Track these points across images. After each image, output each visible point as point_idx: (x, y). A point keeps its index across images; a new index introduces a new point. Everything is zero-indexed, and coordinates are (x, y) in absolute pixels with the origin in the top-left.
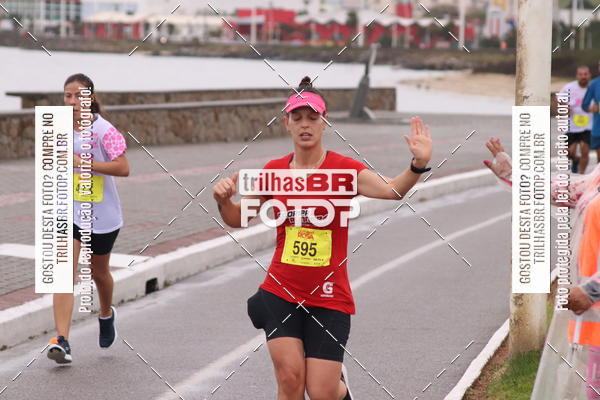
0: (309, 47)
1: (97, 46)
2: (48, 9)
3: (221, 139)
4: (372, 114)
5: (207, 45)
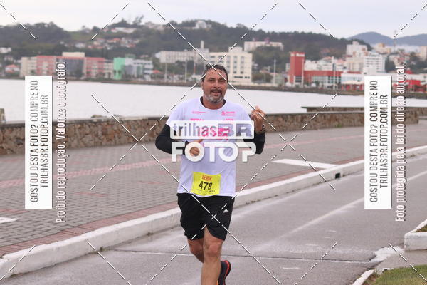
0: (425, 94)
2: (329, 79)
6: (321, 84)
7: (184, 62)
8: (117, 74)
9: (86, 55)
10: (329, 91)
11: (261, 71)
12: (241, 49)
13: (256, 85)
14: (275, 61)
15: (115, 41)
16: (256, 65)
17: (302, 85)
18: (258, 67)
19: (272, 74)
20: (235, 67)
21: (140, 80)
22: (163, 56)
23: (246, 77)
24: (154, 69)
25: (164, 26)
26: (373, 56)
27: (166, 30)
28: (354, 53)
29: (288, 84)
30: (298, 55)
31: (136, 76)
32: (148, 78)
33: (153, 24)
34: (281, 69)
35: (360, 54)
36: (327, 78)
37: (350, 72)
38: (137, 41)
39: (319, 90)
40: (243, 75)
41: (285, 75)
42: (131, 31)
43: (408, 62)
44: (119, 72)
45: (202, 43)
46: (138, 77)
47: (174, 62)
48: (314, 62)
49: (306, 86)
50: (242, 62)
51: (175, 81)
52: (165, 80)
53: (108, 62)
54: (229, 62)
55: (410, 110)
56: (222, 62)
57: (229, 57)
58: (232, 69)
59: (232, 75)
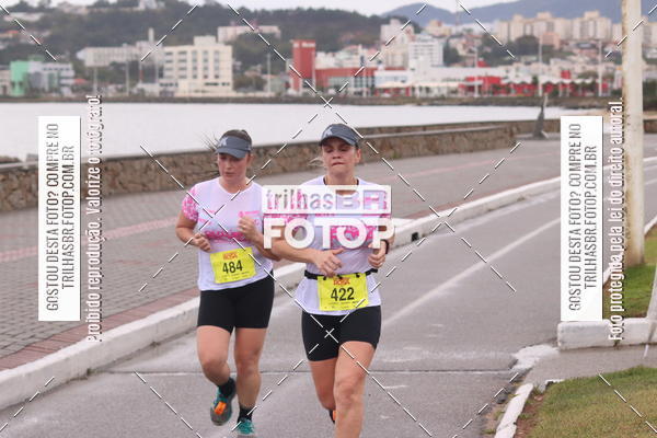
0: (511, 99)
1: (384, 101)
2: (356, 81)
3: (456, 151)
4: (546, 134)
5: (449, 99)
6: (343, 90)
7: (122, 65)
8: (17, 87)
10: (357, 100)
11: (247, 74)
12: (213, 38)
13: (241, 95)
14: (269, 56)
15: (10, 35)
16: (239, 63)
17: (313, 91)
18: (241, 67)
19: (264, 77)
20: (206, 68)
21: (54, 95)
22: (89, 56)
24: (75, 77)
25: (88, 7)
26: (425, 41)
27: (91, 13)
29: (291, 91)
30: (305, 45)
31: (47, 88)
32: (67, 92)
33: (70, 6)
34: (279, 68)
35: (403, 40)
36: (352, 79)
37: (388, 69)
38: (46, 34)
39: (342, 100)
40: (220, 81)
41: (286, 78)
42: (35, 17)
43: (480, 48)
44: (21, 84)
45: (151, 33)
46: (52, 90)
47: (107, 64)
48: (330, 54)
49: (320, 93)
50: (217, 61)
51: (110, 95)
52: (94, 93)
53: (1, 69)
54: (195, 60)
55: (500, 126)
56: (184, 61)
57: (195, 53)
58: (200, 73)
59: (200, 81)
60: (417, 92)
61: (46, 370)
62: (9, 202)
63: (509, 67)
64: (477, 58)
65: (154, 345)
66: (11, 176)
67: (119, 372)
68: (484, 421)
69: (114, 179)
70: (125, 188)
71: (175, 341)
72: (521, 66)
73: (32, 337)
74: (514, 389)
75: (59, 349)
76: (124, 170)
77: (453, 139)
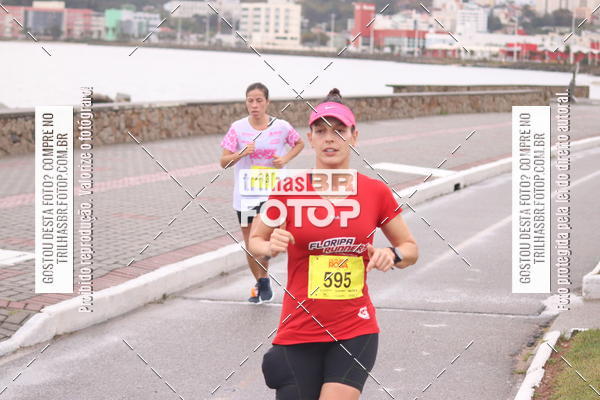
0: (544, 64)
1: (433, 61)
2: (409, 42)
3: (496, 111)
4: (576, 99)
5: (491, 61)
6: (397, 49)
7: (204, 17)
8: (110, 32)
9: (67, 6)
10: (408, 59)
11: (313, 30)
13: (307, 48)
14: (333, 16)
16: (307, 21)
17: (371, 50)
18: (309, 24)
19: (328, 34)
20: (277, 24)
21: (142, 40)
23: (292, 38)
24: (162, 26)
26: (472, 9)
28: (444, 6)
29: (352, 48)
30: (366, 7)
31: (136, 35)
32: (154, 39)
34: (341, 27)
36: (405, 40)
37: (438, 32)
39: (395, 57)
40: (289, 35)
41: (347, 36)
43: (520, 19)
44: (114, 30)
46: (141, 36)
47: (190, 15)
48: (387, 17)
49: (377, 51)
50: (287, 17)
51: (192, 43)
52: (178, 42)
53: (98, 16)
54: (268, 16)
55: (536, 90)
56: (258, 16)
57: (268, 9)
58: (272, 27)
59: (272, 35)
60: (463, 55)
61: (127, 293)
62: (100, 138)
63: (545, 36)
64: (517, 27)
65: (223, 274)
66: (102, 114)
67: (192, 299)
68: (515, 362)
69: (192, 122)
70: (202, 130)
71: (241, 273)
72: (556, 36)
73: (116, 263)
74: (542, 333)
75: (139, 275)
76: (202, 114)
77: (494, 100)
